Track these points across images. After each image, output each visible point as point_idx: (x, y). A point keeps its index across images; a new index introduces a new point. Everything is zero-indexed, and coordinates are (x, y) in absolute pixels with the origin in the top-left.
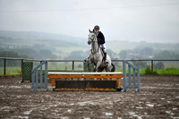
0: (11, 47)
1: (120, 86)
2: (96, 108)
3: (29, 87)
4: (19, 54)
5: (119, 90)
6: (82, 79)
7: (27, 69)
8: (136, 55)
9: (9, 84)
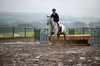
0: (28, 22)
1: (89, 43)
2: (76, 55)
3: (38, 43)
4: (33, 25)
5: (89, 45)
6: (68, 39)
7: (37, 33)
8: (99, 25)
9: (28, 42)
